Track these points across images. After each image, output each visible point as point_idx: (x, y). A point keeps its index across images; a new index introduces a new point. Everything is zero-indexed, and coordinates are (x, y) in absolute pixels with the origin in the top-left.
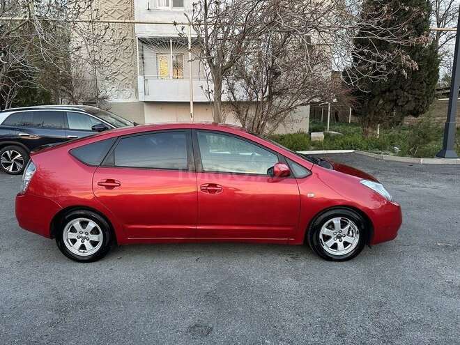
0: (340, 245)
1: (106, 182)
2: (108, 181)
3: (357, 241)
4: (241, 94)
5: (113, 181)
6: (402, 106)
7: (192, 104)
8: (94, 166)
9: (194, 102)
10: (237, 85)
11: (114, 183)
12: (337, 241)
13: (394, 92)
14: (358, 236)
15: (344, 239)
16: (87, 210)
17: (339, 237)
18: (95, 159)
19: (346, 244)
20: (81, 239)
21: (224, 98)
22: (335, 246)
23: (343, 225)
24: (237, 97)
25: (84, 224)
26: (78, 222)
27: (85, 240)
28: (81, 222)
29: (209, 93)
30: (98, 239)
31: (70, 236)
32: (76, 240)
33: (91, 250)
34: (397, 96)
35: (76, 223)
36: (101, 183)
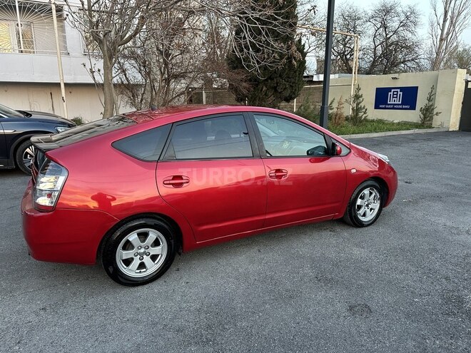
1: (173, 179)
2: (175, 178)
3: (379, 205)
4: (135, 76)
5: (180, 177)
6: (280, 93)
7: (62, 86)
8: (151, 161)
9: (66, 84)
11: (182, 179)
13: (275, 80)
16: (147, 217)
18: (149, 153)
20: (139, 256)
24: (130, 78)
25: (143, 236)
26: (137, 236)
27: (145, 256)
28: (139, 234)
29: (92, 72)
30: (162, 251)
31: (127, 254)
32: (132, 259)
33: (152, 268)
34: (277, 83)
35: (133, 237)
36: (168, 182)
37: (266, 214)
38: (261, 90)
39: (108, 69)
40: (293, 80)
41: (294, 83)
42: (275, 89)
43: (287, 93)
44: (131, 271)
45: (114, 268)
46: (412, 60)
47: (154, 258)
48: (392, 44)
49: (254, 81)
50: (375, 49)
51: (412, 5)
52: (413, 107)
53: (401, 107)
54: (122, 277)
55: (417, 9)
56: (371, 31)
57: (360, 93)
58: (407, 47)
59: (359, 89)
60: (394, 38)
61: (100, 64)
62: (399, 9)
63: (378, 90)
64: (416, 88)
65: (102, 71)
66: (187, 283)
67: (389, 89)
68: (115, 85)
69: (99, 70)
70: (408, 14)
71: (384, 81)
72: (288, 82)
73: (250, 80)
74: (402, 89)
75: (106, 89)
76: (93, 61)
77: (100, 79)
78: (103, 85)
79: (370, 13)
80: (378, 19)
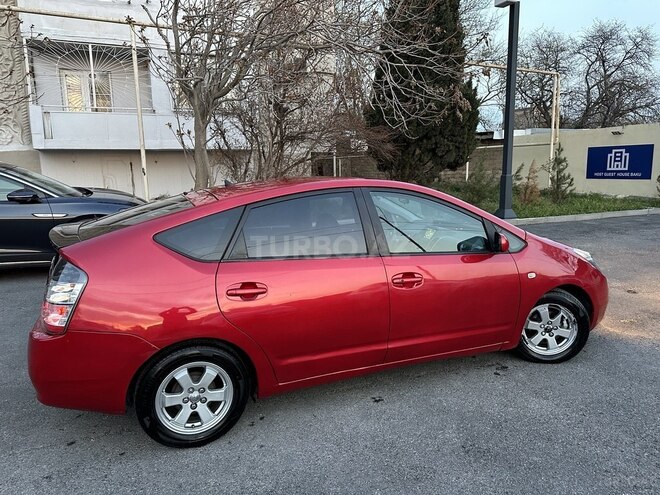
0: (552, 341)
1: (242, 288)
2: (245, 285)
3: (575, 333)
4: (237, 138)
5: (252, 285)
6: (441, 157)
7: (143, 153)
8: (211, 262)
9: (147, 152)
10: (227, 124)
11: (256, 288)
12: (547, 336)
13: (433, 139)
14: (576, 327)
15: (556, 333)
16: (202, 345)
17: (547, 330)
19: (559, 339)
20: (190, 403)
21: (211, 145)
22: (544, 344)
23: (553, 313)
24: (231, 141)
25: (197, 373)
26: (186, 372)
27: (199, 403)
28: (190, 371)
29: (181, 135)
30: (225, 395)
31: (171, 399)
32: (180, 407)
33: (210, 420)
34: (436, 143)
35: (181, 374)
36: (234, 292)
37: (389, 341)
38: (413, 154)
39: (200, 130)
40: (460, 139)
41: (461, 142)
42: (433, 151)
43: (451, 158)
44: (178, 425)
45: (151, 419)
46: (647, 106)
47: (213, 406)
48: (614, 84)
49: (400, 141)
50: (588, 92)
51: (644, 27)
52: (647, 175)
53: (627, 174)
54: (164, 434)
55: (652, 32)
56: (582, 67)
57: (562, 156)
58: (637, 88)
59: (560, 150)
60: (617, 75)
61: (190, 124)
62: (624, 34)
63: (591, 150)
64: (651, 147)
65: (193, 134)
66: (262, 446)
67: (609, 149)
68: (209, 152)
69: (189, 133)
70: (639, 40)
71: (601, 137)
72: (452, 141)
73: (395, 141)
74: (628, 149)
75: (198, 157)
76: (181, 118)
77: (190, 144)
78: (193, 151)
79: (580, 41)
80: (592, 49)
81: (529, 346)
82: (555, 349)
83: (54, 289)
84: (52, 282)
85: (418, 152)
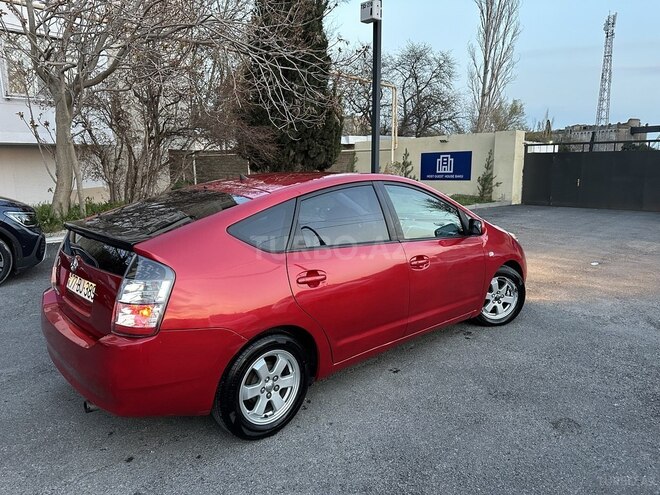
0: (500, 307)
1: (308, 276)
2: (310, 273)
3: (516, 299)
5: (314, 273)
6: (312, 159)
11: (317, 275)
12: (496, 303)
13: (306, 142)
14: (516, 294)
15: (502, 300)
17: (497, 299)
19: (505, 305)
20: (266, 393)
22: (494, 310)
23: (501, 284)
25: (271, 362)
26: (264, 362)
27: (273, 392)
28: (266, 359)
29: (35, 126)
31: (252, 391)
32: (257, 398)
34: (308, 146)
35: (260, 365)
36: (303, 280)
38: (288, 155)
39: (63, 123)
40: (329, 143)
41: (329, 146)
42: (306, 153)
43: (322, 160)
44: (256, 417)
45: (236, 415)
46: (450, 119)
47: (282, 392)
48: (425, 98)
49: (281, 141)
50: (405, 104)
51: (445, 52)
52: (467, 177)
53: (452, 176)
55: (451, 56)
56: (399, 82)
57: (409, 160)
58: (444, 104)
59: (407, 155)
60: (427, 91)
61: (50, 114)
62: (430, 56)
64: (469, 154)
65: (53, 125)
67: (438, 155)
68: (76, 147)
69: (47, 124)
70: (442, 62)
71: (430, 145)
72: (322, 144)
73: (279, 141)
74: (453, 155)
75: (61, 152)
76: (36, 109)
77: (49, 137)
78: (53, 147)
79: (397, 59)
80: (407, 67)
81: (484, 313)
82: (503, 313)
83: (128, 288)
84: (125, 281)
85: (292, 153)
